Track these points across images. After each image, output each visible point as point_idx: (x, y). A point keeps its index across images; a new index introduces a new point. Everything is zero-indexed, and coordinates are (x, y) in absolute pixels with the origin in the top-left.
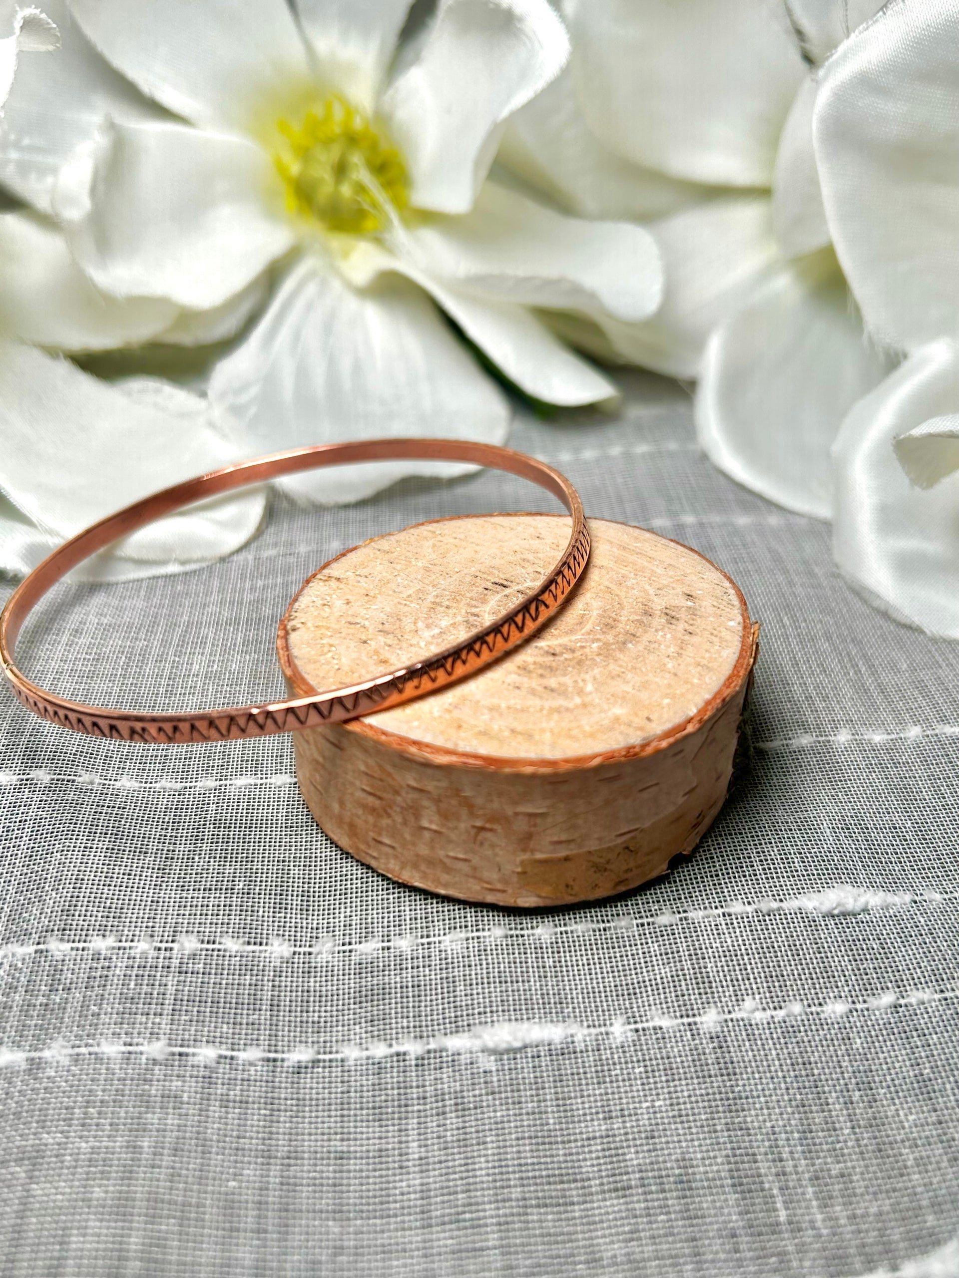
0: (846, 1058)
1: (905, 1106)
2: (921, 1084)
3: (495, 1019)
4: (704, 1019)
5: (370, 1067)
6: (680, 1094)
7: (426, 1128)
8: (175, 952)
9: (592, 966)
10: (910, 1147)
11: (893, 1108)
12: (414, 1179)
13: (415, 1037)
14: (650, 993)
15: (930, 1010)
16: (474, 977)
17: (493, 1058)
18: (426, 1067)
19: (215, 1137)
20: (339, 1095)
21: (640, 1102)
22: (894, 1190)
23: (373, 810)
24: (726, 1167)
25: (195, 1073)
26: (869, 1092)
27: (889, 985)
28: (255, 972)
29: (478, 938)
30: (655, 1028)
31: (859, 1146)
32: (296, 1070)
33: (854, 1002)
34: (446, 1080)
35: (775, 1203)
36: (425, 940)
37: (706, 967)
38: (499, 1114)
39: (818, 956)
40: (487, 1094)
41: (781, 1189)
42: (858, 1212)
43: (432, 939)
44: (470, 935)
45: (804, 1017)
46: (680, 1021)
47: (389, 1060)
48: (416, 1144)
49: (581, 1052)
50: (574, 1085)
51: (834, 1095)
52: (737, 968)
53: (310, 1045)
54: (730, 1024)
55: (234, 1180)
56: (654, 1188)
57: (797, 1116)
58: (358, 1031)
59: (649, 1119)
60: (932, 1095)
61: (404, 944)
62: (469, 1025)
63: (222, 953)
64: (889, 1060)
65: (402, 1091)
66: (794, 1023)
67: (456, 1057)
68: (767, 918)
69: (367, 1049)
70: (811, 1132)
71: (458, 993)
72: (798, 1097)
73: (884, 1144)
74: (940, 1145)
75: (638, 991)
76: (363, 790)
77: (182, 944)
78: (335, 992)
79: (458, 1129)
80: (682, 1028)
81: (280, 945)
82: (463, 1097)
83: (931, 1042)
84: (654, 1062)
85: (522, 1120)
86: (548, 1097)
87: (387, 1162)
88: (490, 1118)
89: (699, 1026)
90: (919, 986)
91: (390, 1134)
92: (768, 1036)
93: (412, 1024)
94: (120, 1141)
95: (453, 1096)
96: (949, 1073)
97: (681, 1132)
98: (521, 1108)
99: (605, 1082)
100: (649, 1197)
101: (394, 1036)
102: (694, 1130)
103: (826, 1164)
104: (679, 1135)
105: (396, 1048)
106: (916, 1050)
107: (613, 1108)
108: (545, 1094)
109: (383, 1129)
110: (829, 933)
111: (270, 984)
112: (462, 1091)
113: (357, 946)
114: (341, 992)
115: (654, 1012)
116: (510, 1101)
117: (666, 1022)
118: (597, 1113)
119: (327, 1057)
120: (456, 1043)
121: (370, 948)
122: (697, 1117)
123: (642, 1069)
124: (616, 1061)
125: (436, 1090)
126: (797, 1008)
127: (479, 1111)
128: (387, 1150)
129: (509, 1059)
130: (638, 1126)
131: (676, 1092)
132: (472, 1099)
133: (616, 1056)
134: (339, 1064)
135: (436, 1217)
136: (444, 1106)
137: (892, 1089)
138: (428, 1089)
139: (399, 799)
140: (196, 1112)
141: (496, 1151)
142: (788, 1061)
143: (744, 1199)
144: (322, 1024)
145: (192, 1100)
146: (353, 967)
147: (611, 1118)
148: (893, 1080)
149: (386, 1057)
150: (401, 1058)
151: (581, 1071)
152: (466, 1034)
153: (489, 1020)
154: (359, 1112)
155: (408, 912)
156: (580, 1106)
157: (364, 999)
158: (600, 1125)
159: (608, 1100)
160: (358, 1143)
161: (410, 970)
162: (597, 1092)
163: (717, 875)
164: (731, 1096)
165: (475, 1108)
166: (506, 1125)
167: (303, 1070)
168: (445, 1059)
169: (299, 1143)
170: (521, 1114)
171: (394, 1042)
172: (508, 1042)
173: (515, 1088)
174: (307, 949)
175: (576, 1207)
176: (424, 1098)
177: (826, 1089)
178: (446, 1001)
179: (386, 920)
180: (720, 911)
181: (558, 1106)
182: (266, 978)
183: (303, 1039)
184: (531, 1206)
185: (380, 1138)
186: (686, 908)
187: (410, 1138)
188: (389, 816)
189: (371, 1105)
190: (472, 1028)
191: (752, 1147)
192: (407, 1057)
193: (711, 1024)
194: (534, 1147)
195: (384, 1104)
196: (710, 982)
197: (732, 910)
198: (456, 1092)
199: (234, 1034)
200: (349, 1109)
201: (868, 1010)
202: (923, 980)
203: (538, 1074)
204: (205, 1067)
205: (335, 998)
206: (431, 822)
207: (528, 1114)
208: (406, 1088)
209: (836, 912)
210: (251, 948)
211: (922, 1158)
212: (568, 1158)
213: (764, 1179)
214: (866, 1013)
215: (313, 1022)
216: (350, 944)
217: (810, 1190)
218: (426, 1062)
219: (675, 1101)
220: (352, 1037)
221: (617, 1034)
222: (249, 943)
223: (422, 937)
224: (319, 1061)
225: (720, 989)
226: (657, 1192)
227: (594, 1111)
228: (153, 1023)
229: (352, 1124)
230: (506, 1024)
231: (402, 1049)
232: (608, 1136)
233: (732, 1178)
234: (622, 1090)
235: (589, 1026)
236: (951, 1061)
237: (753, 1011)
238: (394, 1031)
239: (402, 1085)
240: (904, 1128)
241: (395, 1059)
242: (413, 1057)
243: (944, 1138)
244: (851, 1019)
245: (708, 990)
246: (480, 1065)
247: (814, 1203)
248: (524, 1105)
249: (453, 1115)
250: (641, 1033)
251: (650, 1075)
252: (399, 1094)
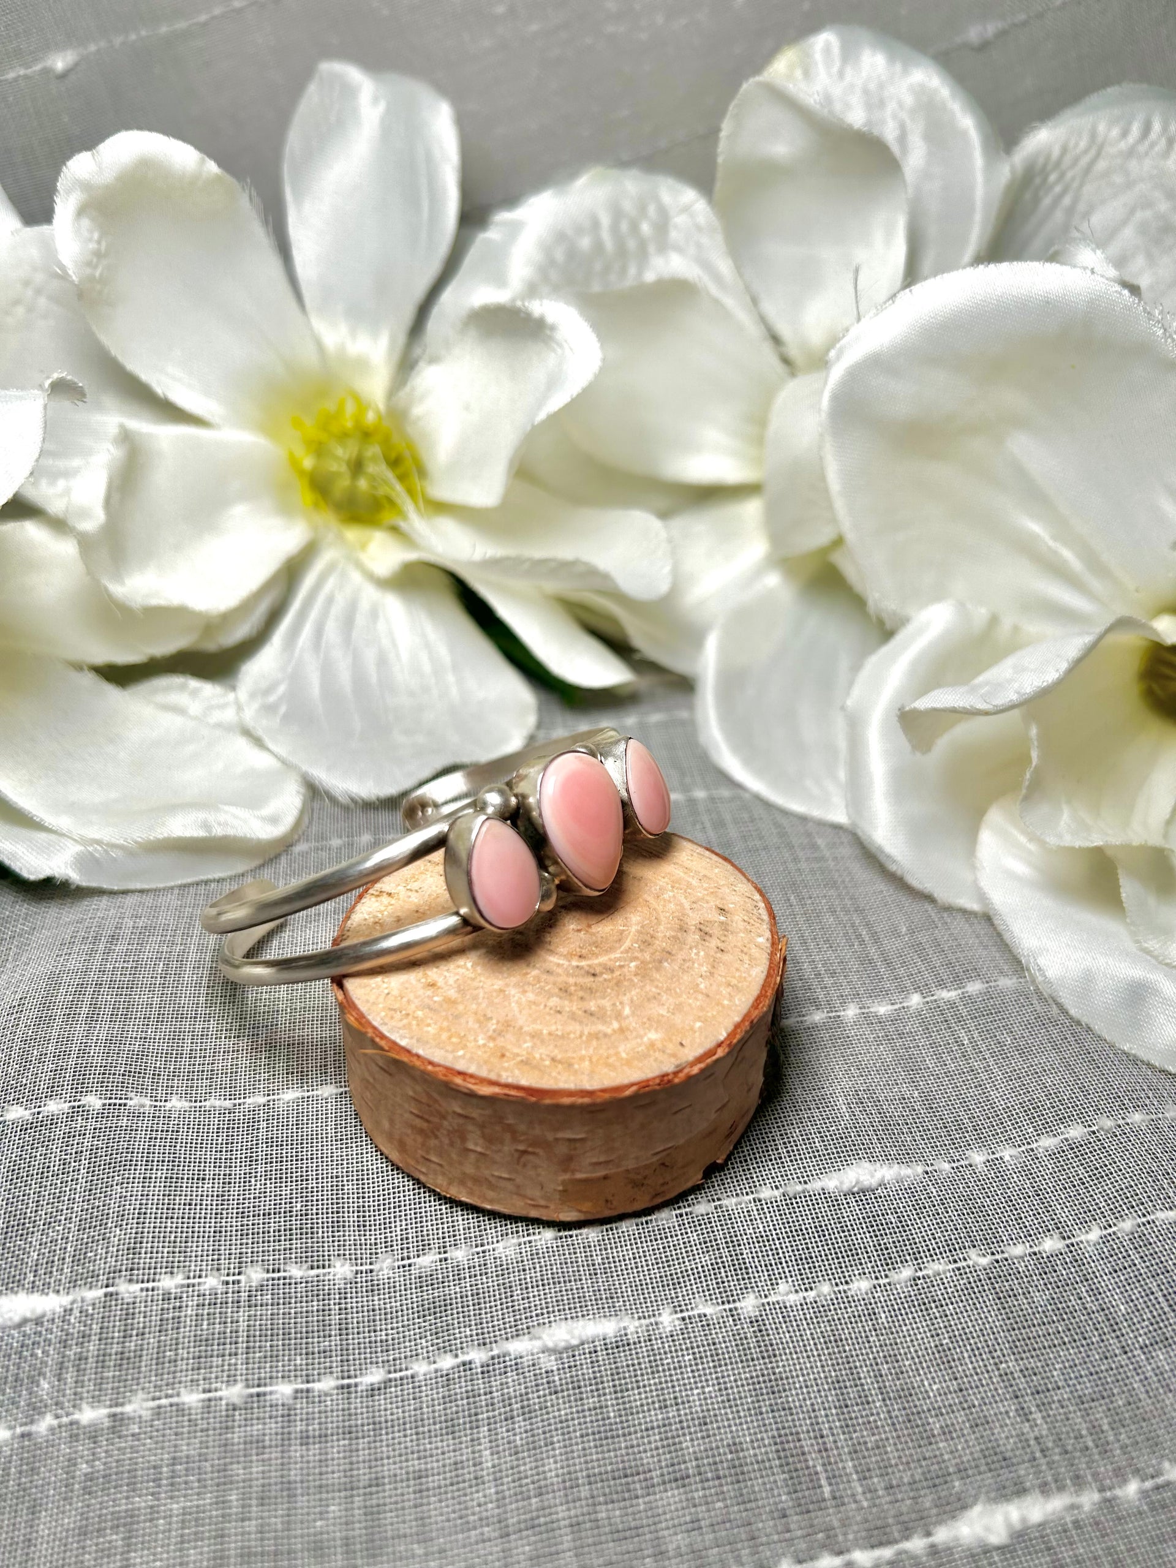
0: (873, 1333)
1: (929, 1376)
2: (942, 1354)
3: (552, 1319)
4: (743, 1304)
5: (440, 1379)
6: (727, 1379)
7: (496, 1434)
8: (242, 1284)
9: (638, 1260)
10: (937, 1416)
11: (918, 1378)
12: (490, 1488)
13: (479, 1345)
14: (693, 1282)
15: (945, 1281)
16: (529, 1280)
17: (553, 1358)
18: (492, 1373)
19: (298, 1478)
20: (413, 1413)
21: (691, 1389)
22: (925, 1459)
23: (421, 1131)
24: (773, 1448)
25: (274, 1413)
26: (896, 1365)
27: (908, 1258)
28: (321, 1297)
29: (530, 1242)
30: (699, 1316)
31: (891, 1418)
32: (370, 1393)
33: (877, 1278)
34: (511, 1384)
35: (819, 1479)
36: (480, 1249)
37: (742, 1254)
38: (563, 1413)
39: (842, 1235)
40: (551, 1394)
41: (824, 1465)
42: (894, 1483)
43: (486, 1247)
44: (522, 1240)
45: (833, 1296)
46: (722, 1307)
47: (456, 1370)
48: (488, 1452)
49: (635, 1343)
50: (630, 1377)
51: (865, 1369)
52: (770, 1253)
53: (381, 1365)
54: (767, 1308)
55: (321, 1519)
56: (709, 1475)
57: (833, 1392)
58: (424, 1344)
59: (701, 1405)
60: (953, 1364)
61: (460, 1255)
62: (528, 1328)
63: (287, 1281)
64: (912, 1332)
65: (471, 1400)
66: (825, 1303)
67: (519, 1361)
68: (794, 1201)
69: (435, 1362)
70: (847, 1406)
71: (515, 1298)
72: (833, 1374)
73: (913, 1414)
74: (962, 1413)
75: (681, 1280)
76: (411, 1113)
77: (249, 1277)
78: (399, 1308)
79: (526, 1432)
80: (724, 1314)
81: (343, 1265)
82: (528, 1400)
83: (948, 1313)
84: (702, 1349)
85: (584, 1417)
86: (607, 1391)
87: (463, 1474)
88: (554, 1417)
89: (740, 1311)
90: (935, 1257)
91: (463, 1446)
92: (802, 1317)
93: (474, 1332)
94: (208, 1499)
95: (519, 1399)
96: (966, 1342)
97: (730, 1416)
98: (583, 1405)
99: (658, 1372)
100: (706, 1485)
101: (459, 1346)
102: (742, 1414)
103: (863, 1437)
104: (728, 1420)
105: (462, 1358)
106: (935, 1321)
107: (667, 1397)
108: (604, 1388)
109: (457, 1441)
110: (852, 1211)
111: (337, 1307)
112: (527, 1394)
113: (416, 1260)
114: (405, 1307)
115: (698, 1299)
116: (572, 1398)
117: (709, 1310)
118: (653, 1403)
119: (398, 1375)
120: (517, 1347)
121: (427, 1261)
122: (744, 1401)
123: (691, 1357)
124: (667, 1349)
125: (502, 1395)
126: (825, 1288)
127: (544, 1411)
128: (462, 1462)
129: (568, 1357)
130: (691, 1413)
131: (723, 1377)
132: (537, 1401)
133: (666, 1345)
134: (410, 1380)
135: (513, 1525)
136: (511, 1411)
137: (917, 1360)
138: (495, 1394)
139: (445, 1123)
140: (279, 1455)
141: (563, 1450)
142: (822, 1340)
143: (792, 1478)
144: (390, 1342)
145: (274, 1443)
146: (413, 1281)
147: (666, 1407)
148: (916, 1351)
149: (453, 1368)
150: (467, 1367)
151: (636, 1362)
152: (527, 1337)
153: (546, 1321)
154: (432, 1427)
155: (461, 1222)
156: (637, 1397)
157: (427, 1312)
158: (656, 1415)
159: (662, 1389)
160: (434, 1459)
161: (468, 1280)
162: (652, 1382)
163: (746, 1161)
164: (773, 1377)
165: (541, 1409)
166: (571, 1423)
167: (376, 1392)
168: (508, 1363)
169: (379, 1469)
170: (583, 1411)
171: (459, 1352)
172: (566, 1341)
173: (576, 1384)
174: (369, 1267)
175: (641, 1500)
176: (492, 1404)
177: (858, 1364)
178: (504, 1306)
179: (440, 1231)
180: (751, 1197)
181: (617, 1398)
182: (332, 1302)
183: (374, 1360)
184: (600, 1504)
185: (454, 1451)
186: (720, 1196)
187: (482, 1447)
188: (436, 1137)
189: (443, 1418)
190: (531, 1330)
191: (795, 1426)
192: (473, 1366)
193: (750, 1309)
194: (598, 1443)
195: (455, 1416)
196: (746, 1268)
197: (762, 1196)
198: (521, 1395)
199: (307, 1364)
200: (423, 1426)
201: (890, 1284)
202: (937, 1251)
203: (596, 1369)
204: (283, 1405)
205: (400, 1313)
206: (476, 1144)
207: (590, 1410)
208: (474, 1396)
209: (855, 1190)
210: (315, 1272)
211: (947, 1426)
212: (630, 1451)
213: (809, 1457)
214: (888, 1288)
215: (381, 1341)
216: (409, 1258)
217: (850, 1464)
218: (491, 1368)
219: (723, 1386)
220: (420, 1351)
221: (666, 1324)
222: (312, 1268)
223: (477, 1246)
224: (390, 1380)
225: (756, 1275)
226: (713, 1479)
227: (650, 1400)
228: (229, 1365)
229: (427, 1441)
230: (563, 1323)
231: (467, 1358)
232: (664, 1426)
233: (779, 1458)
234: (674, 1378)
235: (639, 1318)
236: (967, 1331)
237: (787, 1294)
238: (458, 1341)
239: (471, 1394)
240: (929, 1397)
241: (462, 1368)
242: (478, 1365)
243: (965, 1405)
244: (876, 1295)
245: (746, 1276)
246: (543, 1366)
247: (855, 1477)
248: (585, 1401)
249: (521, 1418)
250: (688, 1321)
251: (699, 1361)
252: (468, 1404)
